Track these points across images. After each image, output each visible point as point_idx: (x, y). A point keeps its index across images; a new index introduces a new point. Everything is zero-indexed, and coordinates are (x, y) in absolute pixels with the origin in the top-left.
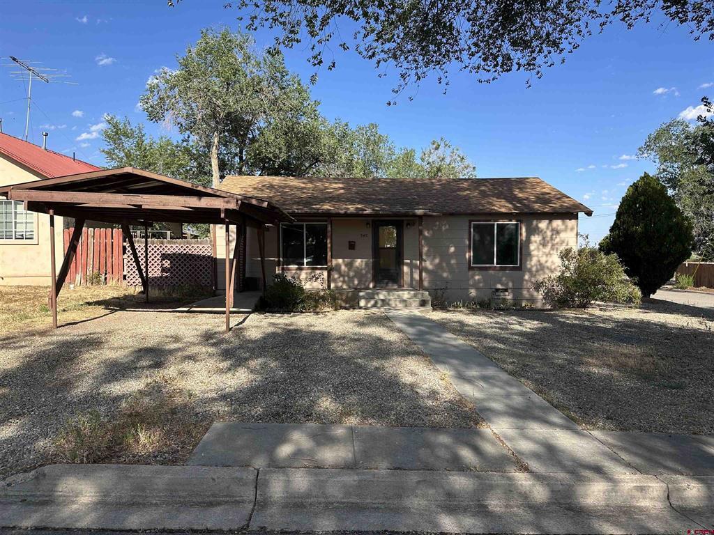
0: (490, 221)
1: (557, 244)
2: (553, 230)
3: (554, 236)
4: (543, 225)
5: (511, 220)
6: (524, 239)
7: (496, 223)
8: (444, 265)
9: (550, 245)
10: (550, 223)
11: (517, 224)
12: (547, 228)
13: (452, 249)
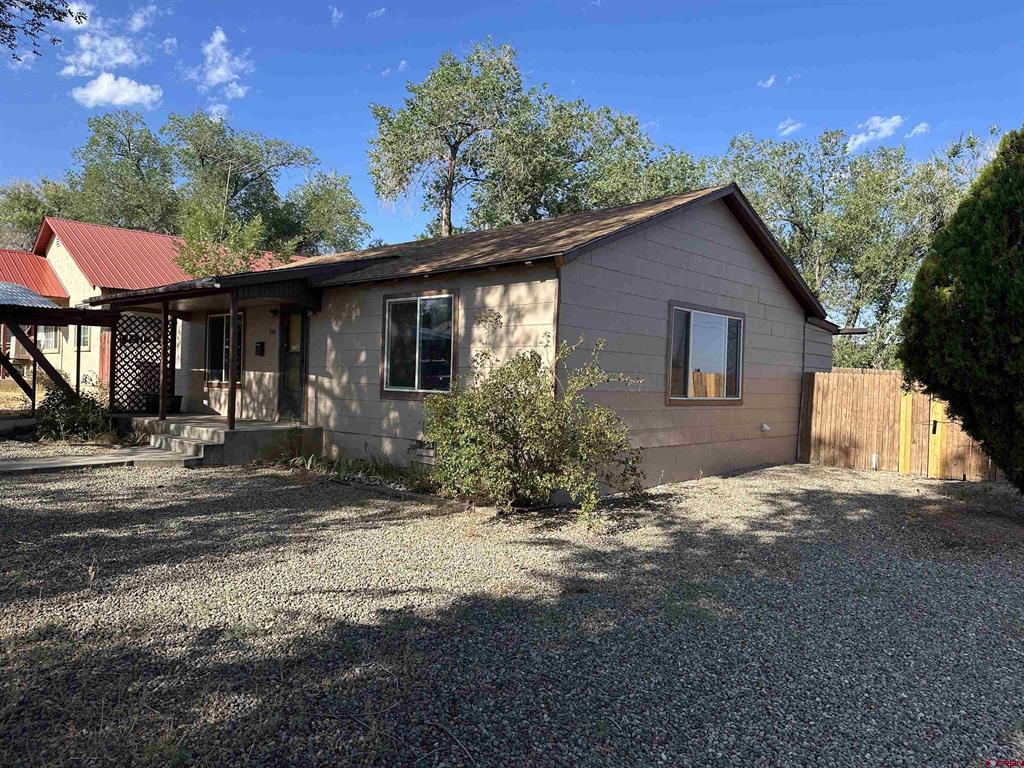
0: (409, 295)
1: (517, 342)
2: (510, 310)
3: (512, 324)
4: (493, 298)
5: (440, 292)
6: (462, 331)
7: (419, 299)
8: (353, 387)
9: (504, 345)
10: (506, 292)
11: (450, 298)
12: (501, 306)
13: (363, 357)
